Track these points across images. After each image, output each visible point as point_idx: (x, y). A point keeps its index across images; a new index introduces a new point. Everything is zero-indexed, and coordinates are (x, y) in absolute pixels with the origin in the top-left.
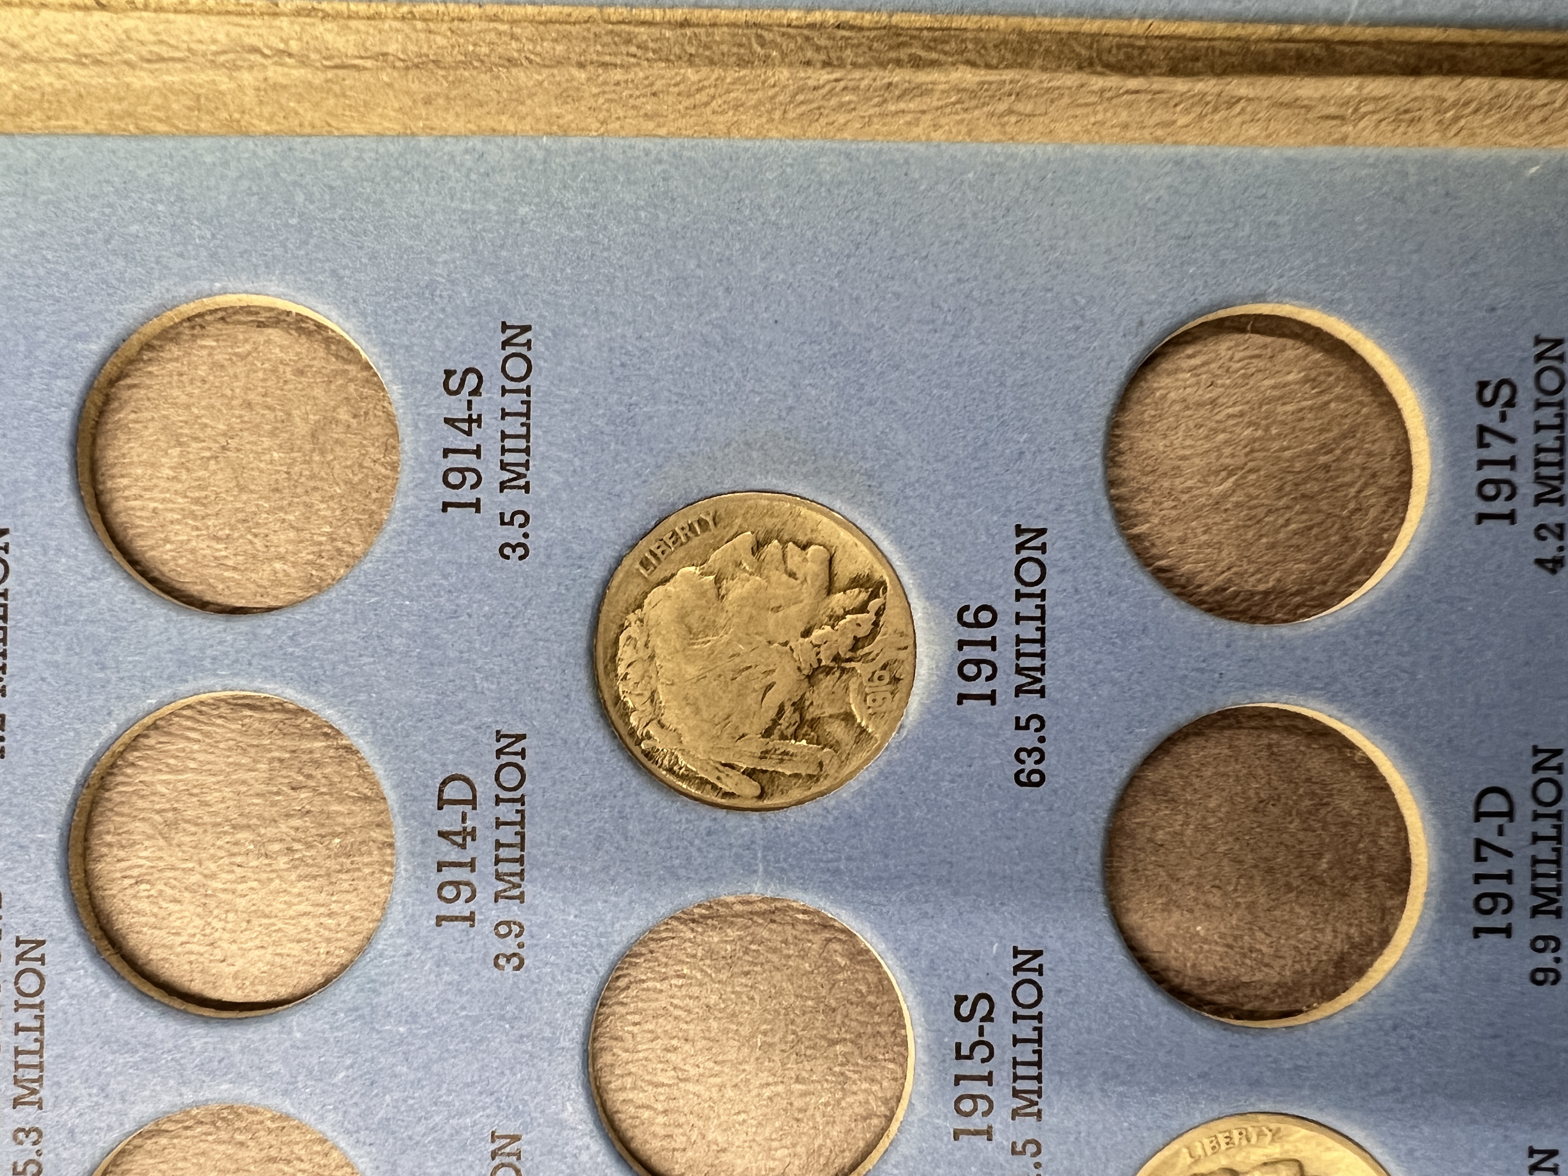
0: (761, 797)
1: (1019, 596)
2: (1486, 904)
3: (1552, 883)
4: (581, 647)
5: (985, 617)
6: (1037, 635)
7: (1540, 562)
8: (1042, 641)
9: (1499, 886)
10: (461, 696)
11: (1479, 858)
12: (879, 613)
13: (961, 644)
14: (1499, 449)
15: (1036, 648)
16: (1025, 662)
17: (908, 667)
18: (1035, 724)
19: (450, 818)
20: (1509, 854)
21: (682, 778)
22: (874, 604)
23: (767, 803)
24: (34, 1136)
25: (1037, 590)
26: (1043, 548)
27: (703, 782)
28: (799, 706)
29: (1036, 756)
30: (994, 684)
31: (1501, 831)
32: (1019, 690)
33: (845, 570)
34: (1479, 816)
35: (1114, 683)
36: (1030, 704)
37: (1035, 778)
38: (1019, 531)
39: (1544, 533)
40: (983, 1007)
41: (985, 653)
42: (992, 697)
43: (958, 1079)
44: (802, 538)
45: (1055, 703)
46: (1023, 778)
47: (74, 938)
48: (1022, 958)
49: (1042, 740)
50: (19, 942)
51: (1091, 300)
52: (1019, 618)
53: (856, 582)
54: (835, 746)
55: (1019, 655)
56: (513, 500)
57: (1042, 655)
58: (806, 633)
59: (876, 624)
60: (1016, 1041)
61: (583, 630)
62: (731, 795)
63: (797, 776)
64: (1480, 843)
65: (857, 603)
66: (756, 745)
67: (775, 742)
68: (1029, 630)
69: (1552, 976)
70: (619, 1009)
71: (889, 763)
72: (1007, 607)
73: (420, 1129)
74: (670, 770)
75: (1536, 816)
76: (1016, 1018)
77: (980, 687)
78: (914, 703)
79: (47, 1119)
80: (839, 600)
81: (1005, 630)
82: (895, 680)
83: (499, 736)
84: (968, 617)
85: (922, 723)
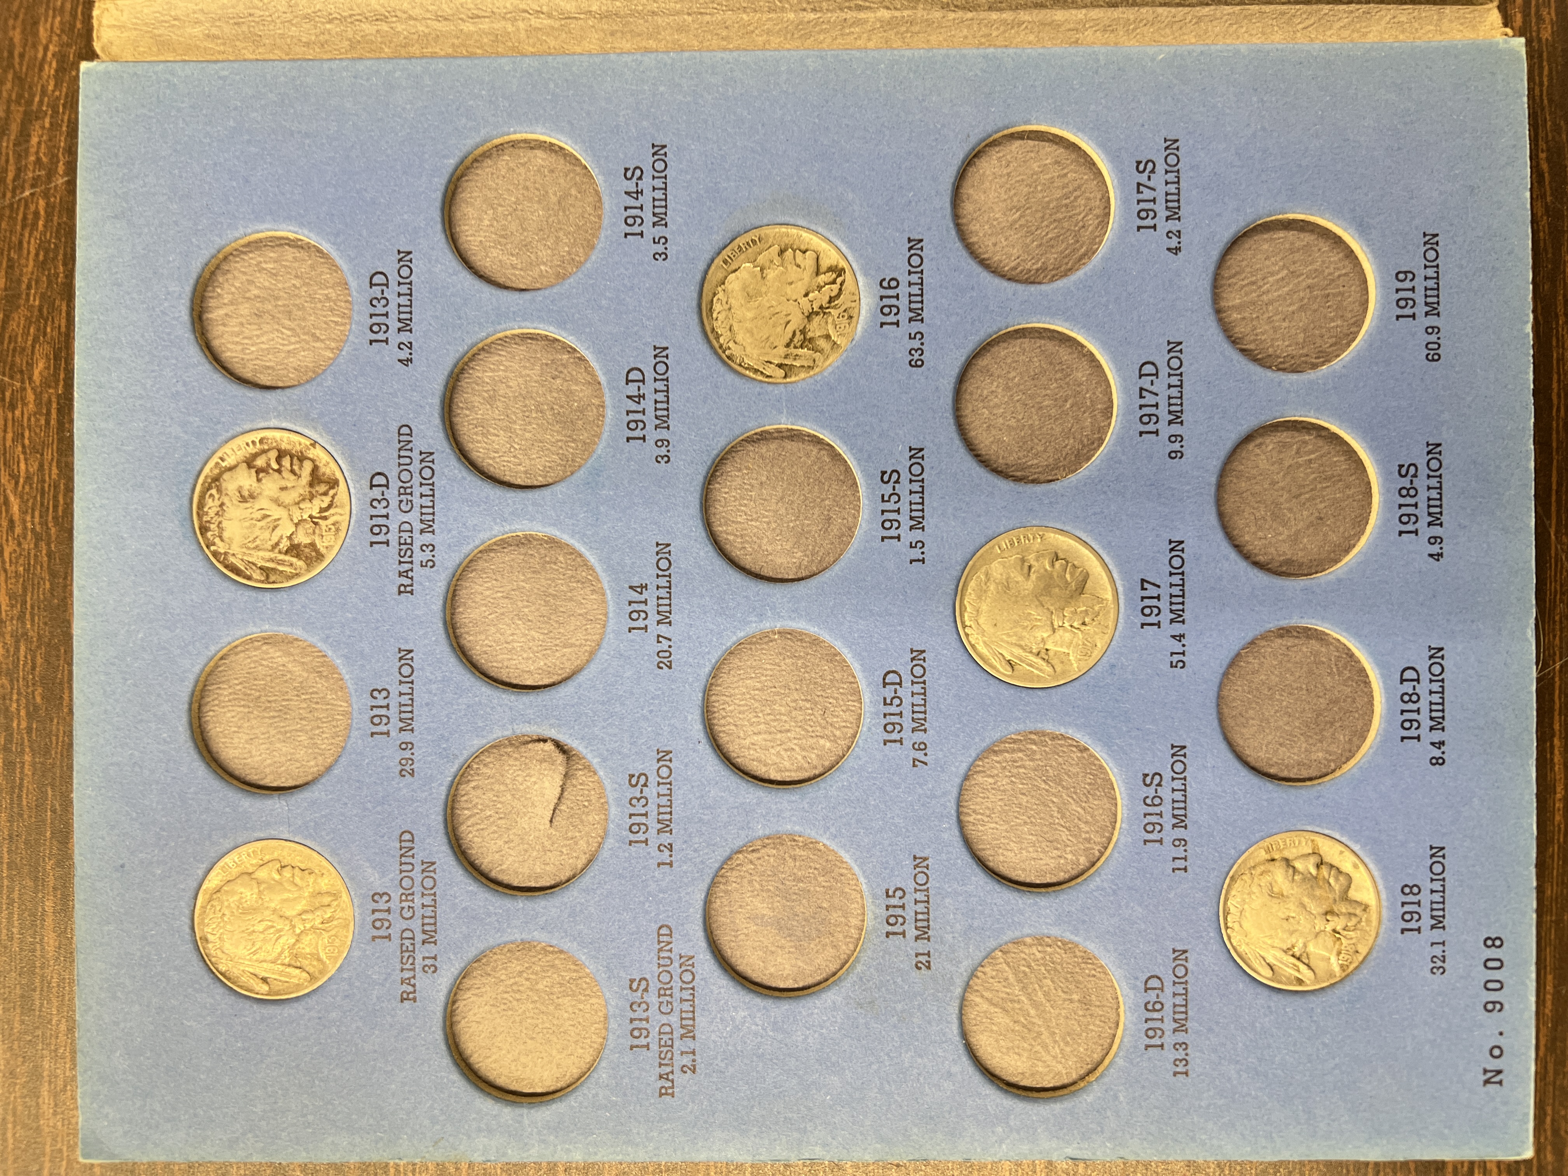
0: (785, 377)
1: (910, 273)
2: (1146, 419)
3: (1178, 408)
4: (694, 303)
5: (893, 284)
6: (919, 292)
7: (1169, 250)
8: (921, 295)
9: (1152, 410)
10: (636, 329)
11: (1141, 397)
12: (841, 284)
13: (882, 298)
14: (1147, 194)
15: (919, 299)
16: (913, 306)
17: (856, 310)
18: (919, 336)
19: (632, 389)
20: (1156, 394)
21: (746, 369)
22: (839, 280)
23: (788, 380)
24: (431, 548)
25: (919, 269)
26: (922, 249)
27: (756, 371)
28: (803, 332)
29: (919, 352)
30: (898, 317)
31: (1152, 383)
32: (911, 320)
33: (825, 263)
34: (1141, 375)
35: (957, 314)
36: (916, 327)
37: (919, 363)
38: (910, 240)
39: (1171, 235)
40: (895, 476)
41: (893, 301)
42: (897, 324)
43: (883, 512)
44: (803, 248)
45: (928, 325)
46: (913, 363)
47: (448, 450)
48: (913, 452)
49: (922, 344)
50: (421, 453)
51: (943, 126)
52: (910, 284)
53: (830, 269)
54: (821, 351)
55: (910, 302)
56: (659, 231)
57: (922, 302)
58: (806, 295)
59: (840, 289)
60: (911, 492)
61: (695, 295)
62: (771, 377)
63: (803, 366)
64: (1141, 389)
65: (831, 279)
66: (782, 350)
67: (792, 350)
68: (915, 290)
69: (1179, 455)
70: (717, 486)
71: (847, 357)
72: (904, 279)
73: (621, 541)
74: (740, 365)
75: (1170, 375)
76: (911, 481)
77: (891, 319)
78: (859, 328)
79: (436, 539)
80: (822, 279)
81: (903, 290)
82: (851, 317)
83: (655, 348)
84: (885, 284)
85: (863, 337)
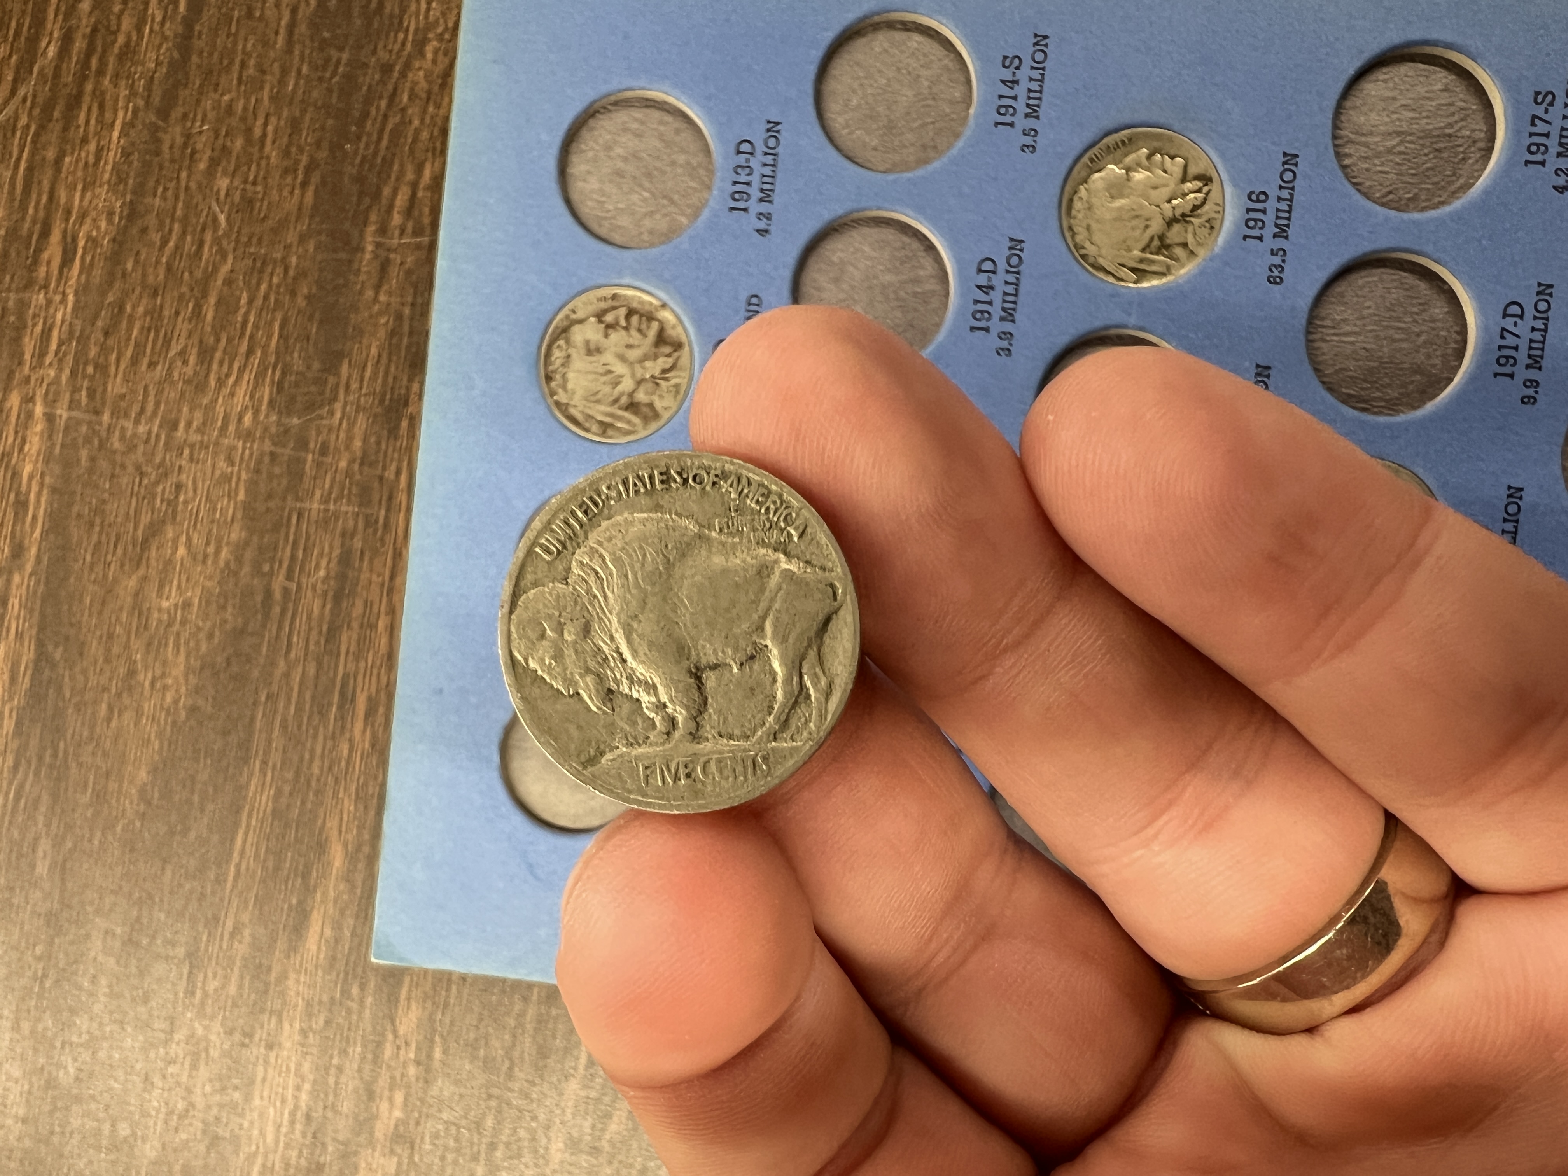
0: (1136, 282)
1: (1281, 188)
2: (1503, 361)
3: (1539, 353)
4: (1056, 199)
5: (1261, 198)
7: (1555, 188)
8: (1289, 212)
9: (1512, 353)
11: (1502, 337)
13: (1248, 210)
14: (1541, 127)
15: (1285, 216)
16: (1279, 222)
17: (1219, 222)
18: (1281, 253)
19: (982, 280)
20: (1518, 336)
21: (1098, 269)
22: (1205, 189)
25: (1290, 185)
26: (1296, 164)
27: (1108, 273)
28: (1161, 238)
29: (1280, 269)
30: (1263, 232)
31: (1515, 324)
32: (1275, 236)
33: (1193, 170)
34: (1505, 315)
35: (1324, 235)
36: (1280, 243)
37: (1278, 280)
38: (1285, 154)
39: (1559, 172)
41: (1260, 215)
42: (1260, 238)
44: (1172, 153)
45: (1293, 243)
46: (1272, 279)
48: (1260, 370)
49: (1284, 261)
52: (1278, 200)
53: (1197, 178)
55: (1277, 218)
56: (1030, 123)
57: (1289, 219)
58: (1169, 201)
59: (1205, 199)
61: (1058, 191)
62: (1123, 279)
63: (1157, 273)
64: (1503, 329)
65: (1196, 188)
66: (1137, 255)
67: (1147, 255)
68: (1283, 206)
69: (1532, 400)
71: (1203, 268)
72: (1273, 193)
74: (1092, 265)
75: (1535, 318)
77: (1256, 232)
78: (1221, 240)
80: (1189, 185)
81: (1271, 205)
82: (1212, 228)
83: (1011, 240)
84: (1254, 197)
85: (1224, 249)
